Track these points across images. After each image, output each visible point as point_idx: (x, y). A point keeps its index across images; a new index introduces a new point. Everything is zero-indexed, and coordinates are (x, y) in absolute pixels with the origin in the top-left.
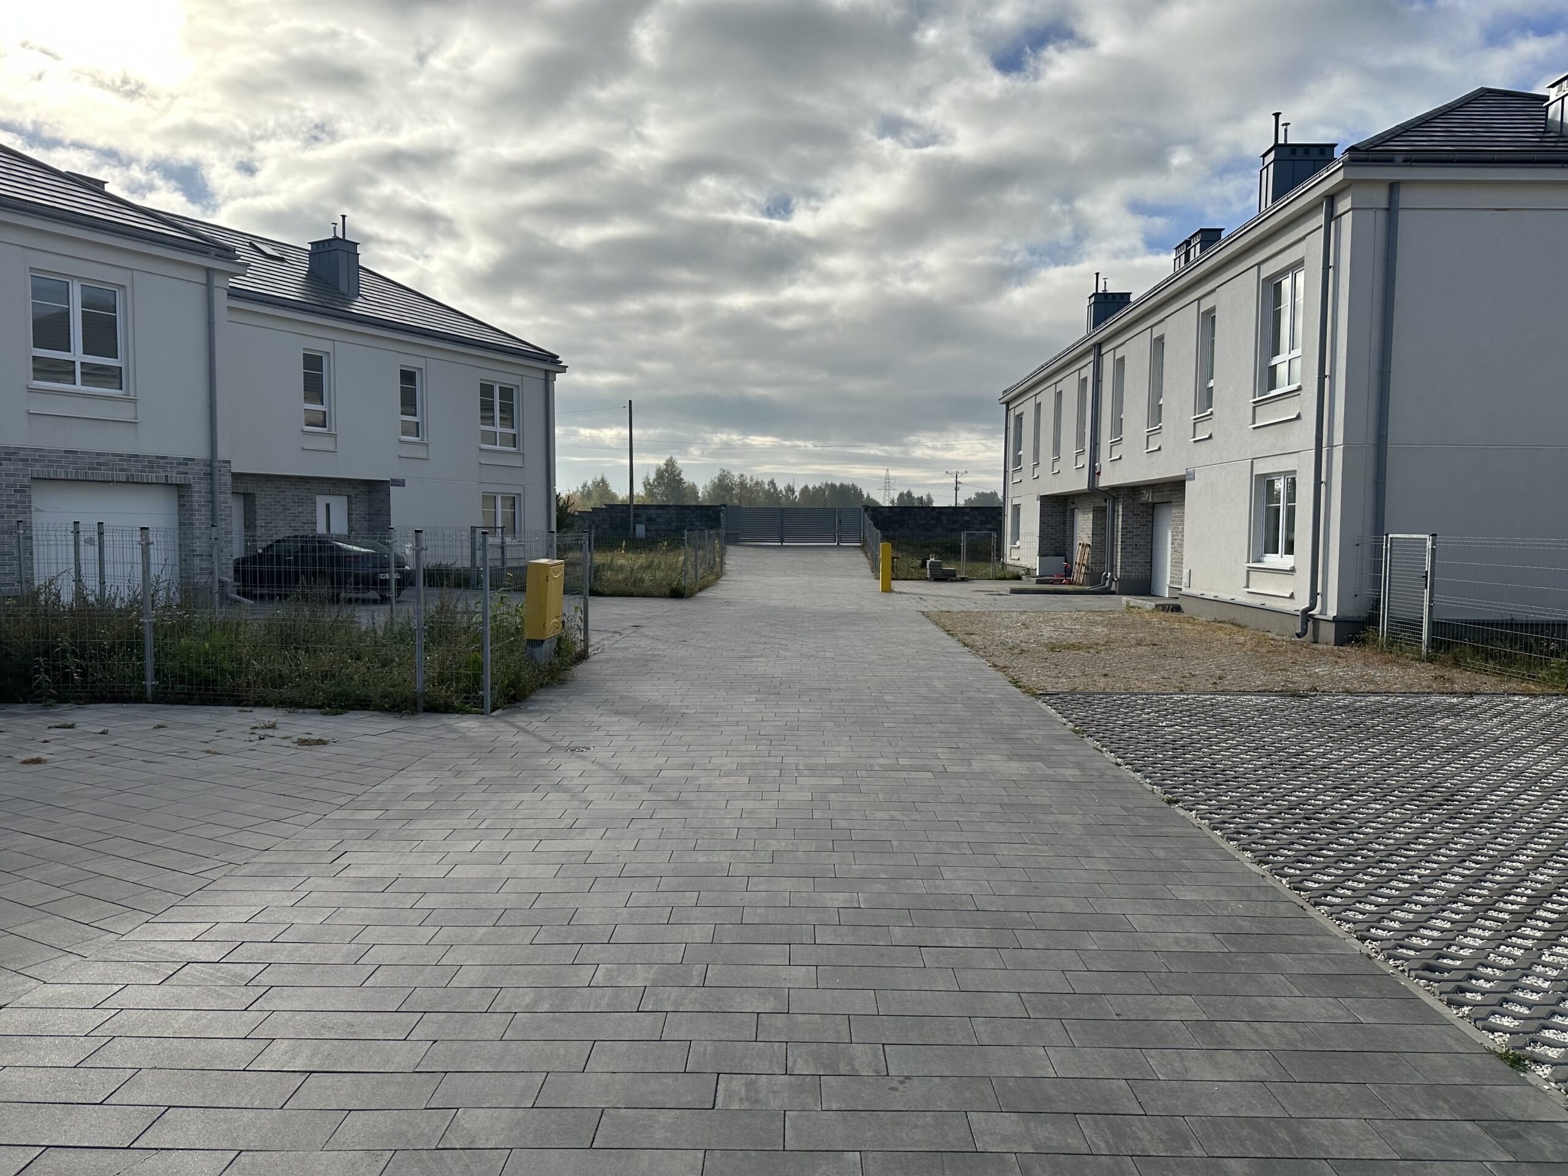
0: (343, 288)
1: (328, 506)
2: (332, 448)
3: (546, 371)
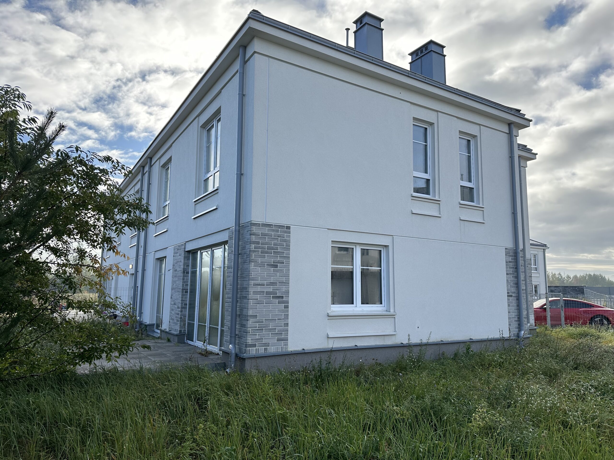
3: (544, 249)
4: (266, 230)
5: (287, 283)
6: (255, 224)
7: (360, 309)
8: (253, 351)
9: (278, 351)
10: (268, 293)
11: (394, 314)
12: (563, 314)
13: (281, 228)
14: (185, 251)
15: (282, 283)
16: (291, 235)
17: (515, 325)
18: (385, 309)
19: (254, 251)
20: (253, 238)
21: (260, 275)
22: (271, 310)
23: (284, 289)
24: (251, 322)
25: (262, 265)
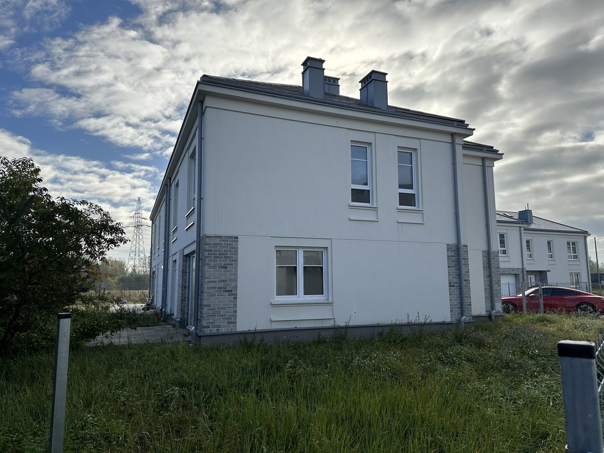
0: (529, 222)
1: (530, 278)
2: (533, 263)
3: (585, 236)
4: (218, 241)
5: (236, 280)
6: (208, 237)
7: (303, 299)
8: (207, 331)
9: (228, 331)
10: (219, 288)
11: (332, 302)
12: (542, 302)
13: (230, 238)
14: (183, 256)
15: (231, 280)
16: (239, 243)
17: (458, 311)
18: (326, 298)
19: (208, 257)
20: (207, 247)
21: (212, 274)
22: (222, 301)
23: (233, 284)
24: (205, 310)
25: (214, 267)
